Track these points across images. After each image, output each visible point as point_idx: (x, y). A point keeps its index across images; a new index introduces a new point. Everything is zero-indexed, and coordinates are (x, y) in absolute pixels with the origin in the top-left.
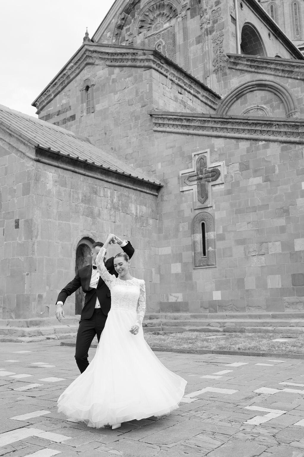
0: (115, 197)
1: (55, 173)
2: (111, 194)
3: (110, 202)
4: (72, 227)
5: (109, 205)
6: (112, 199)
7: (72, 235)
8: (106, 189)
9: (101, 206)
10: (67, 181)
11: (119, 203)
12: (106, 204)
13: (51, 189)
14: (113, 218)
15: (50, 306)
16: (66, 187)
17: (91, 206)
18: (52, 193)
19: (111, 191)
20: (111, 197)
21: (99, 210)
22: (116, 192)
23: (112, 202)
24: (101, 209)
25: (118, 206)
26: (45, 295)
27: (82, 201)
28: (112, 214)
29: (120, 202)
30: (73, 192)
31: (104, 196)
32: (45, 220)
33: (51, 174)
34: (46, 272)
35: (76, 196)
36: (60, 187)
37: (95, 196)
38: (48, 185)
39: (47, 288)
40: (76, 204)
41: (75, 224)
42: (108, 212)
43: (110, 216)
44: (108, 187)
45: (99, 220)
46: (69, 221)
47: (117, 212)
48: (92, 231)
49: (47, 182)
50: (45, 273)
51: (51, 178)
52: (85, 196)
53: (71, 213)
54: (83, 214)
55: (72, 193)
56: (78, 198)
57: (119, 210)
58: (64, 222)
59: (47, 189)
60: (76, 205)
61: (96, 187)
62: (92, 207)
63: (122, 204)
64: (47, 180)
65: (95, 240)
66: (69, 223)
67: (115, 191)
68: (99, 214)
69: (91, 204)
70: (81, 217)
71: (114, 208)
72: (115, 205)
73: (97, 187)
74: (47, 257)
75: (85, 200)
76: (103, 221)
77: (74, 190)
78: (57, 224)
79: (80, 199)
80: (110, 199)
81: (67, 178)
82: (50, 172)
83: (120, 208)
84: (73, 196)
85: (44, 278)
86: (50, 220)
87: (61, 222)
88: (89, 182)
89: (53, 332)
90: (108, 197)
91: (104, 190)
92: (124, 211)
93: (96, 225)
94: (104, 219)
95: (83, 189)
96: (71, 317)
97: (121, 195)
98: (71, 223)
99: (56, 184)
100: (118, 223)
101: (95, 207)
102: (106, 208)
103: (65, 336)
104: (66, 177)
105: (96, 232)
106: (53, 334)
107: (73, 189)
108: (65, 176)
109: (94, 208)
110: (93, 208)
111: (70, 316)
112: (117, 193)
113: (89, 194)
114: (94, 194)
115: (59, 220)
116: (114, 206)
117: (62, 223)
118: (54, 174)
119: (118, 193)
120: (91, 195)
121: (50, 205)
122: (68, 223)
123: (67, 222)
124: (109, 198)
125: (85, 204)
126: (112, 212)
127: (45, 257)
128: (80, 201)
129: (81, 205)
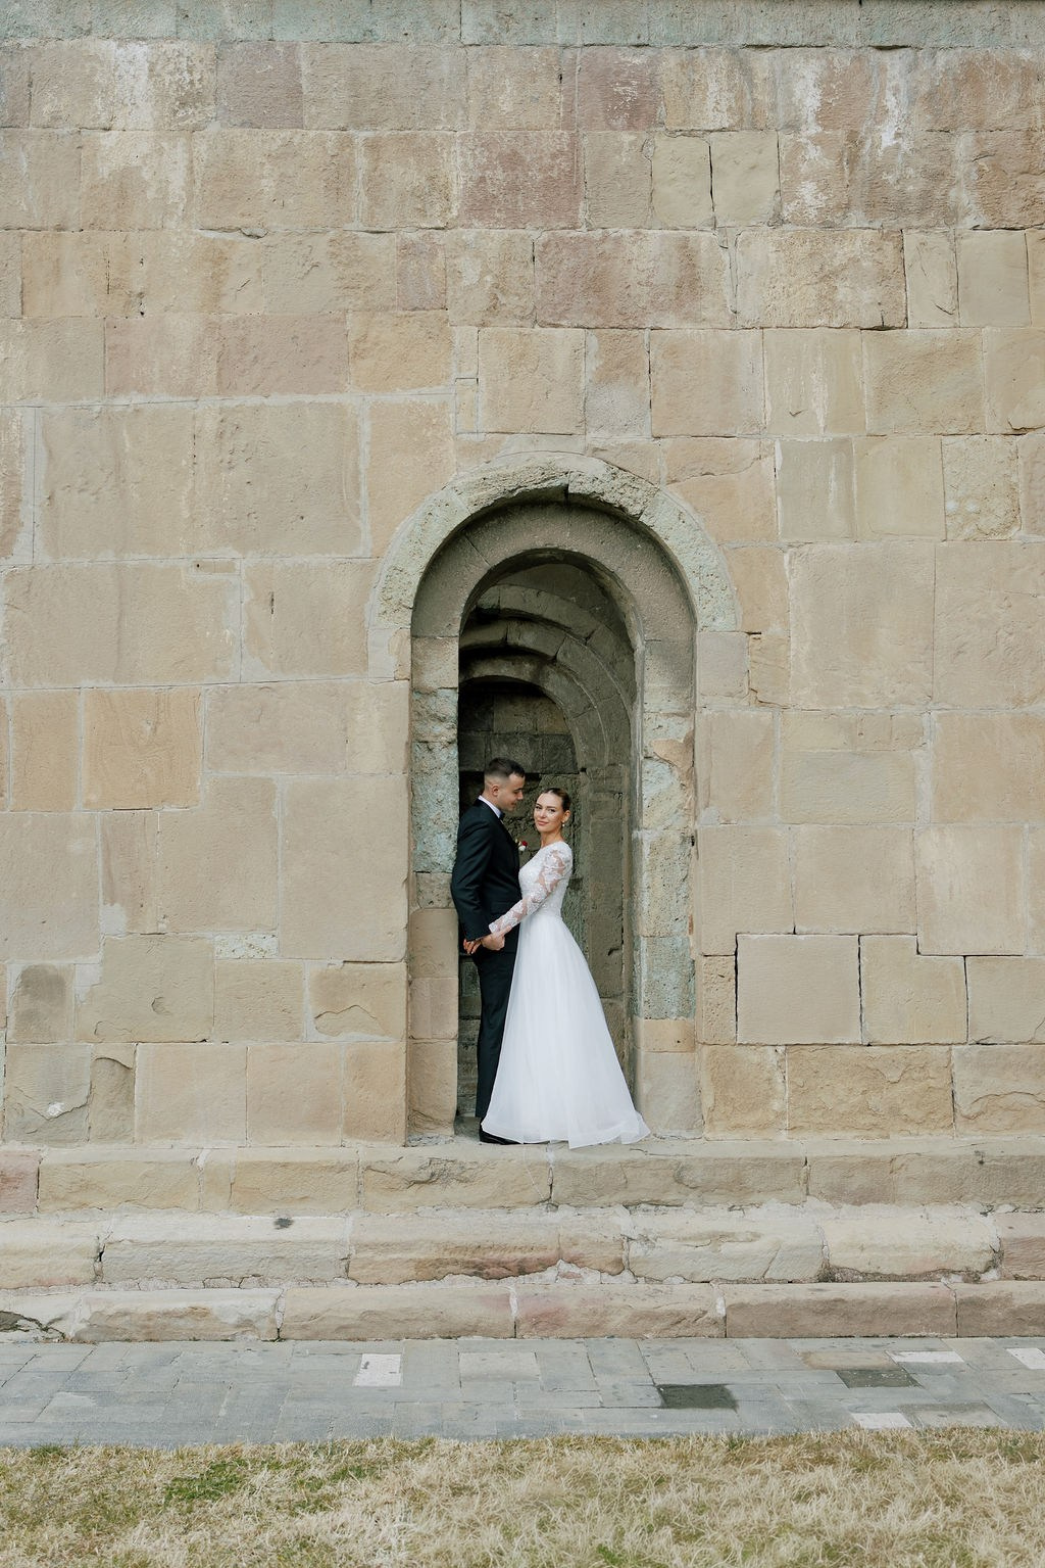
0: (890, 102)
1: (178, 37)
2: (827, 93)
3: (828, 164)
4: (366, 427)
5: (808, 191)
6: (853, 138)
7: (364, 491)
8: (762, 62)
9: (704, 214)
10: (305, 68)
11: (946, 156)
12: (767, 182)
13: (135, 163)
14: (868, 295)
15: (142, 1058)
16: (298, 124)
17: (582, 232)
18: (151, 194)
19: (830, 66)
20: (825, 116)
21: (684, 246)
22: (894, 62)
23: (852, 152)
24: (705, 239)
25: (937, 176)
26: (85, 972)
27: (481, 205)
28: (855, 261)
29: (963, 145)
30: (373, 146)
31: (750, 121)
32: (89, 408)
33: (140, 51)
34: (93, 798)
35: (404, 175)
36: (238, 131)
37: (627, 138)
38: (108, 140)
39: (113, 919)
40: (415, 236)
41: (401, 397)
42: (801, 251)
43: (827, 276)
44: (795, 36)
45: (689, 329)
46: (337, 388)
47: (911, 240)
48: (595, 438)
49: (103, 121)
50: (87, 804)
51: (143, 84)
52: (512, 160)
53: (353, 324)
54: (494, 308)
55: (362, 162)
56: (435, 186)
57: (951, 215)
58: (276, 400)
59: (104, 171)
60: (407, 250)
61: (637, 61)
62: (598, 234)
63: (984, 155)
64: (98, 102)
65: (633, 510)
66: (334, 398)
67: (886, 56)
68: (689, 284)
69: (582, 216)
70: (463, 334)
71: (870, 207)
72: (891, 179)
73: (653, 63)
74: (106, 684)
75: (514, 188)
76: (727, 336)
77: (385, 132)
78: (210, 425)
79: (456, 191)
80: (817, 141)
81: (303, 49)
82: (122, 41)
83: (963, 197)
84: (375, 185)
85: (76, 846)
86: (137, 399)
87: (255, 400)
88: (559, 39)
89: (81, 1265)
90: (793, 126)
91: (747, 72)
92: (1013, 216)
93: (644, 383)
94: (748, 313)
95: (488, 107)
96: (359, 1150)
97: (970, 76)
98: (351, 399)
99: (193, 117)
100: (927, 325)
101: (627, 232)
102: (777, 221)
103: (149, 1317)
104: (291, 48)
105: (642, 439)
106: (74, 1282)
107: (373, 123)
108: (287, 34)
109: (618, 241)
110: (608, 246)
111: (348, 1141)
112: (913, 67)
113: (554, 139)
114: (621, 122)
115: (224, 387)
116: (875, 184)
117: (257, 409)
118: (168, 47)
119: (926, 65)
120: (585, 141)
121: (138, 289)
122: (322, 398)
123: (308, 399)
124: (814, 129)
125: (515, 220)
126: (857, 242)
127: (87, 683)
128: (456, 206)
129: (469, 235)
